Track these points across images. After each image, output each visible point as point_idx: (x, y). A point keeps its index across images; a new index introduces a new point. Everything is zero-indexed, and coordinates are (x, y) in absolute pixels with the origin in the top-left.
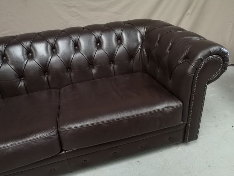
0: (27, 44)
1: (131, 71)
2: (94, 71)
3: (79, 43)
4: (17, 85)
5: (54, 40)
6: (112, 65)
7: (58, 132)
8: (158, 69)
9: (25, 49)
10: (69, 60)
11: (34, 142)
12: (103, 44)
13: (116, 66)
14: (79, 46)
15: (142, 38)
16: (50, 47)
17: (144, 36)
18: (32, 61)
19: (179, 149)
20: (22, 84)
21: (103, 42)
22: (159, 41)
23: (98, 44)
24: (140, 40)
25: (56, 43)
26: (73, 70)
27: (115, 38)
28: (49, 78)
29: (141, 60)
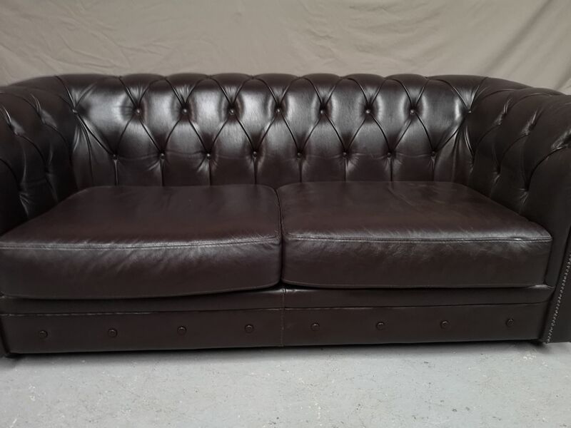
0: (232, 91)
1: (429, 177)
2: (350, 166)
3: (329, 105)
4: (198, 165)
5: (283, 91)
6: (389, 159)
7: (283, 243)
8: (496, 173)
9: (225, 99)
10: (304, 134)
11: (237, 247)
12: (378, 112)
13: (397, 163)
14: (329, 109)
15: (464, 111)
16: (273, 103)
17: (469, 108)
18: (234, 123)
19: (525, 357)
20: (205, 167)
21: (378, 108)
22: (505, 115)
23: (368, 112)
24: (458, 114)
25: (285, 97)
26: (307, 156)
27: (406, 104)
28: (260, 164)
29: (455, 157)
